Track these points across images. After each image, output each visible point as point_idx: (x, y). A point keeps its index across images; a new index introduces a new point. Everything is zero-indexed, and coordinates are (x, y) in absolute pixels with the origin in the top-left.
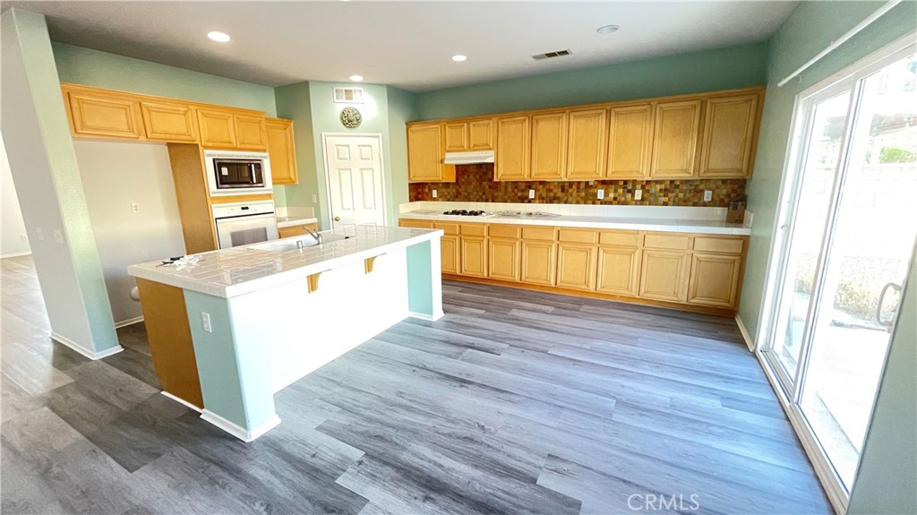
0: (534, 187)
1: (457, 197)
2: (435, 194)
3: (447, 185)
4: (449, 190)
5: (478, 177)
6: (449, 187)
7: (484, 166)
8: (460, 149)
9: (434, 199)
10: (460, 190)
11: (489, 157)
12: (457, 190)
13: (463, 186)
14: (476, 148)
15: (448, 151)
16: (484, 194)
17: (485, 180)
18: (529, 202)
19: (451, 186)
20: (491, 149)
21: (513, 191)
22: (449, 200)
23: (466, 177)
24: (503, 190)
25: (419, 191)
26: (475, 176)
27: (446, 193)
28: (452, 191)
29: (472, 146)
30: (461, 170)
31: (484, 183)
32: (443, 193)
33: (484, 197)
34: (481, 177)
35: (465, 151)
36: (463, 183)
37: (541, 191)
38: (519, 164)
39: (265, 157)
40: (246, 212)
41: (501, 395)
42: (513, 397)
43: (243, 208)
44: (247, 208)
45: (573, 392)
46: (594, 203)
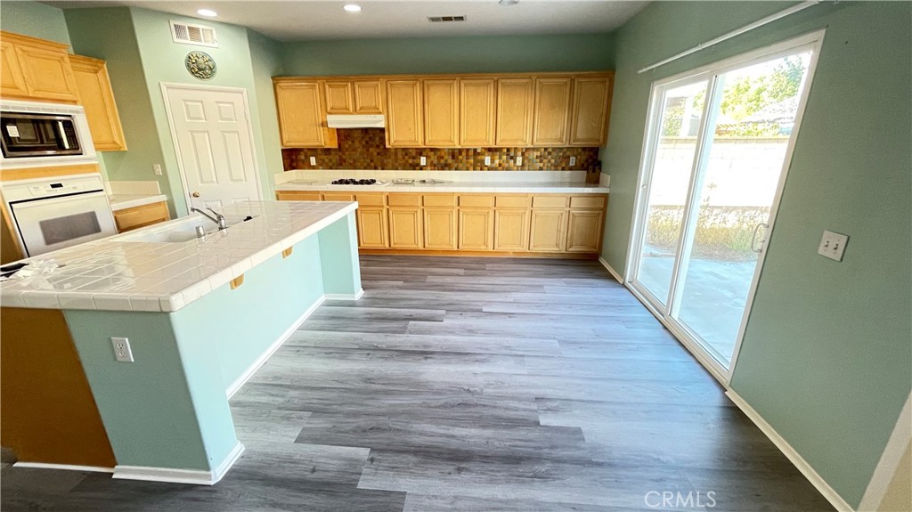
0: (424, 153)
1: (340, 165)
2: (313, 161)
3: (327, 151)
4: (330, 157)
5: (364, 143)
6: (330, 154)
7: (370, 132)
8: (344, 111)
9: (313, 168)
10: (344, 157)
11: (377, 121)
12: (340, 156)
13: (347, 153)
14: (363, 111)
15: (330, 113)
16: (372, 161)
17: (372, 146)
18: (421, 169)
19: (333, 153)
20: (380, 113)
21: (404, 158)
22: (331, 168)
23: (350, 143)
24: (393, 157)
25: (293, 158)
26: (360, 142)
27: (327, 161)
28: (335, 158)
29: (358, 108)
30: (343, 134)
31: (371, 150)
32: (324, 161)
33: (372, 164)
34: (367, 142)
35: (351, 114)
36: (347, 150)
37: (432, 158)
38: (412, 131)
39: (77, 112)
40: (58, 191)
41: (467, 358)
42: (478, 357)
43: (53, 186)
44: (60, 185)
45: (523, 341)
46: (481, 169)
